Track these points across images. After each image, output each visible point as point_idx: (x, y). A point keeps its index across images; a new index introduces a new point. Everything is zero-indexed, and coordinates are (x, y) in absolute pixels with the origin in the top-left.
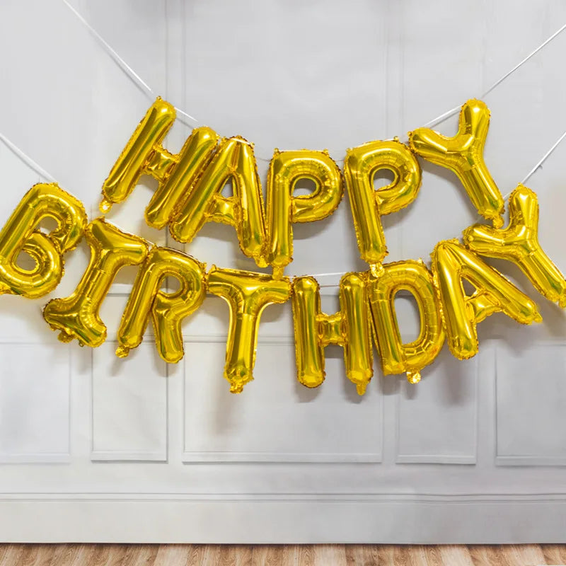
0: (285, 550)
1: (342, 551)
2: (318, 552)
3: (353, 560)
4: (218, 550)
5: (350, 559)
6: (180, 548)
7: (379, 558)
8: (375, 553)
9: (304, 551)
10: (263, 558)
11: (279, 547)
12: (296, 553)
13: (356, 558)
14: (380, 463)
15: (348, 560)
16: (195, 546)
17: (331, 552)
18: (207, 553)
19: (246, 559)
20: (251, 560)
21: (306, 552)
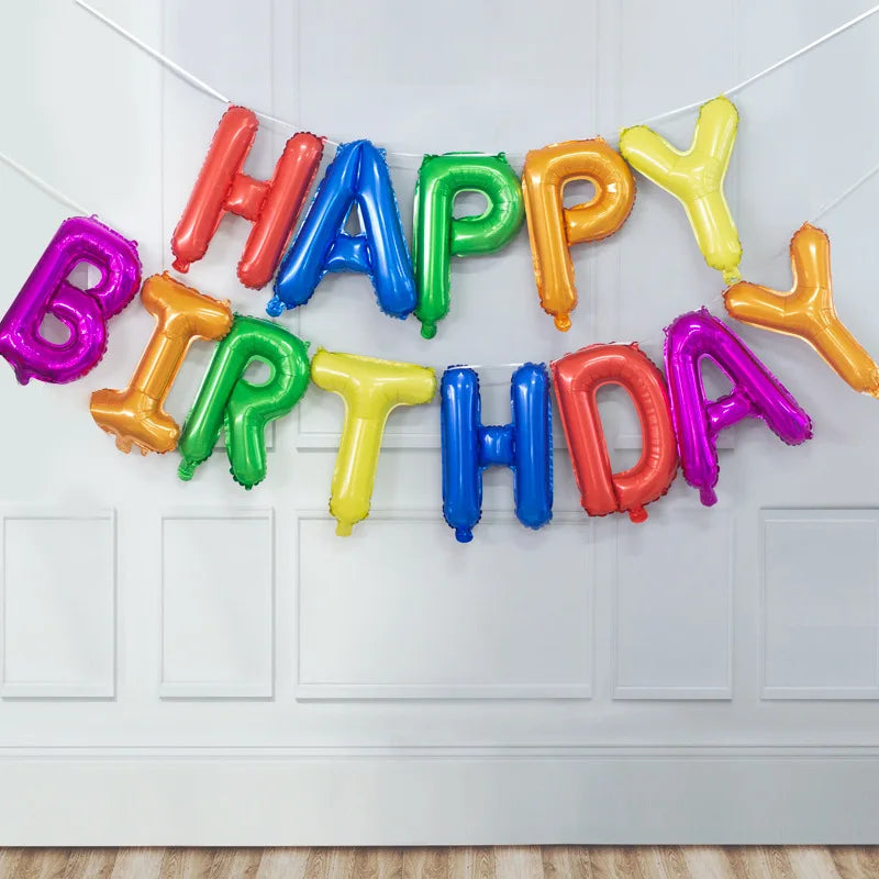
0: (452, 855)
1: (538, 856)
2: (502, 858)
3: (554, 869)
4: (352, 855)
5: (549, 869)
6: (295, 853)
7: (593, 866)
8: (586, 858)
9: (480, 855)
10: (418, 866)
11: (441, 850)
12: (467, 860)
13: (557, 866)
14: (589, 699)
15: (545, 869)
16: (316, 850)
17: (521, 856)
18: (335, 860)
19: (393, 869)
20: (400, 870)
21: (484, 858)
